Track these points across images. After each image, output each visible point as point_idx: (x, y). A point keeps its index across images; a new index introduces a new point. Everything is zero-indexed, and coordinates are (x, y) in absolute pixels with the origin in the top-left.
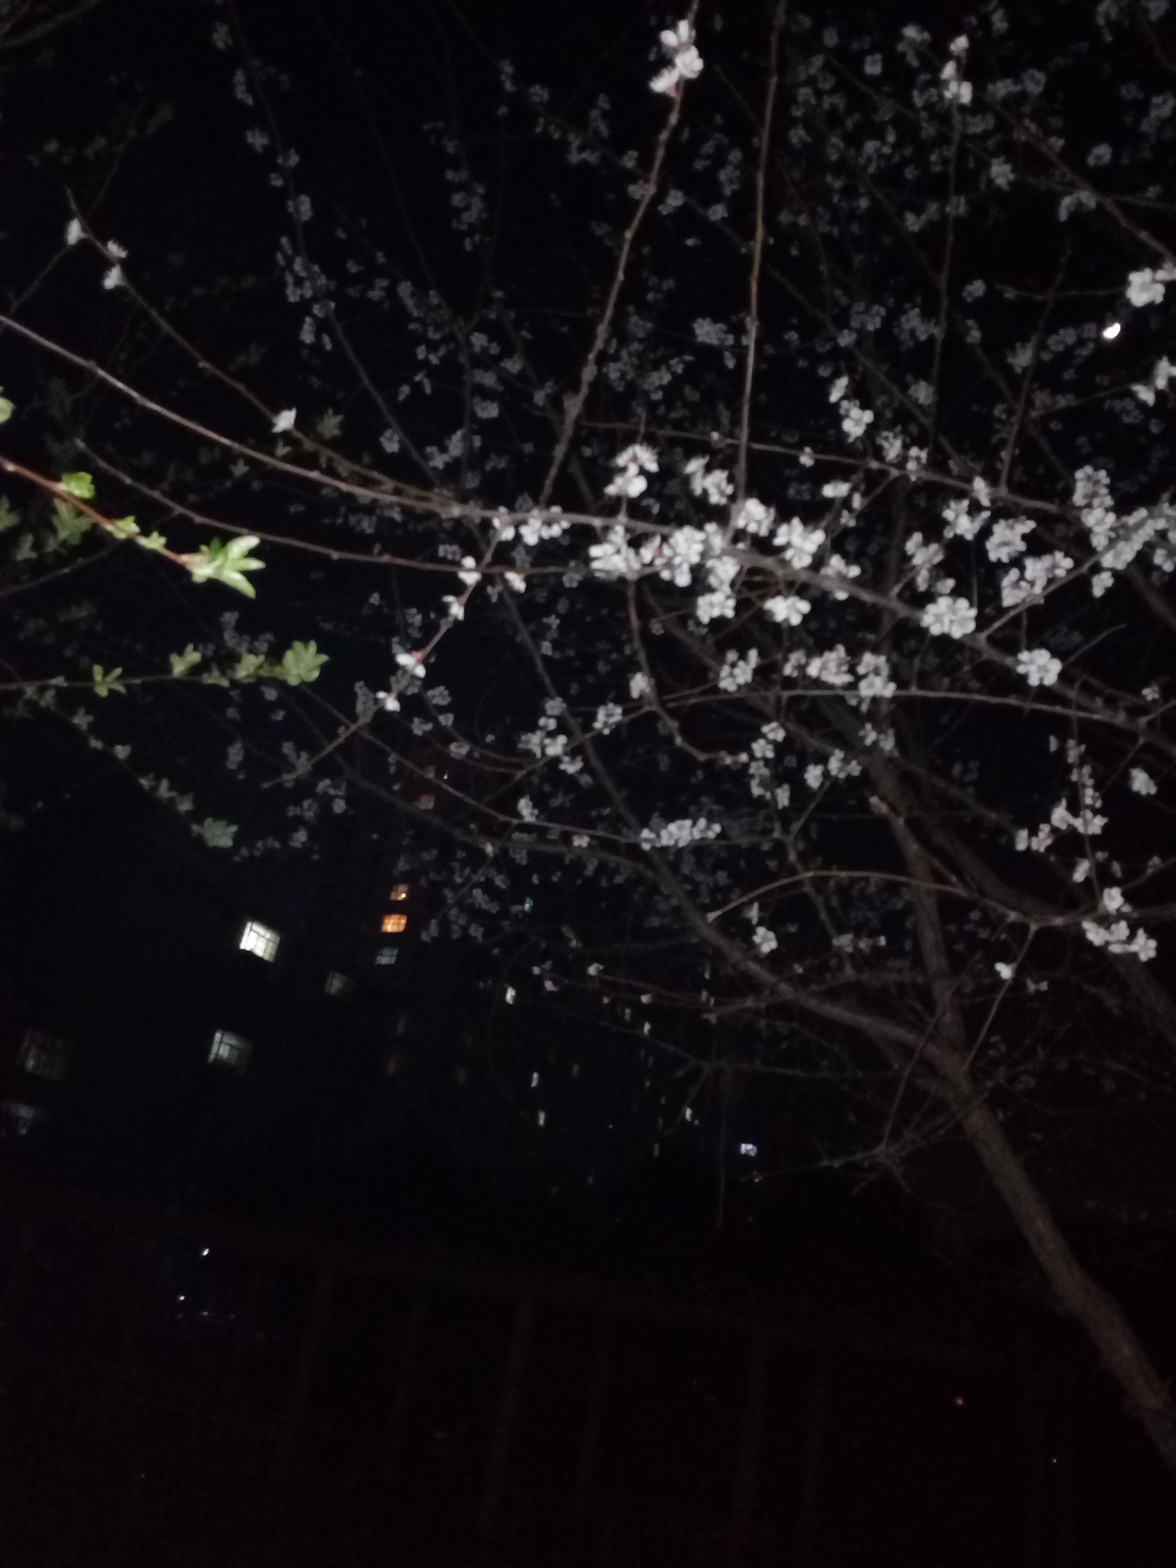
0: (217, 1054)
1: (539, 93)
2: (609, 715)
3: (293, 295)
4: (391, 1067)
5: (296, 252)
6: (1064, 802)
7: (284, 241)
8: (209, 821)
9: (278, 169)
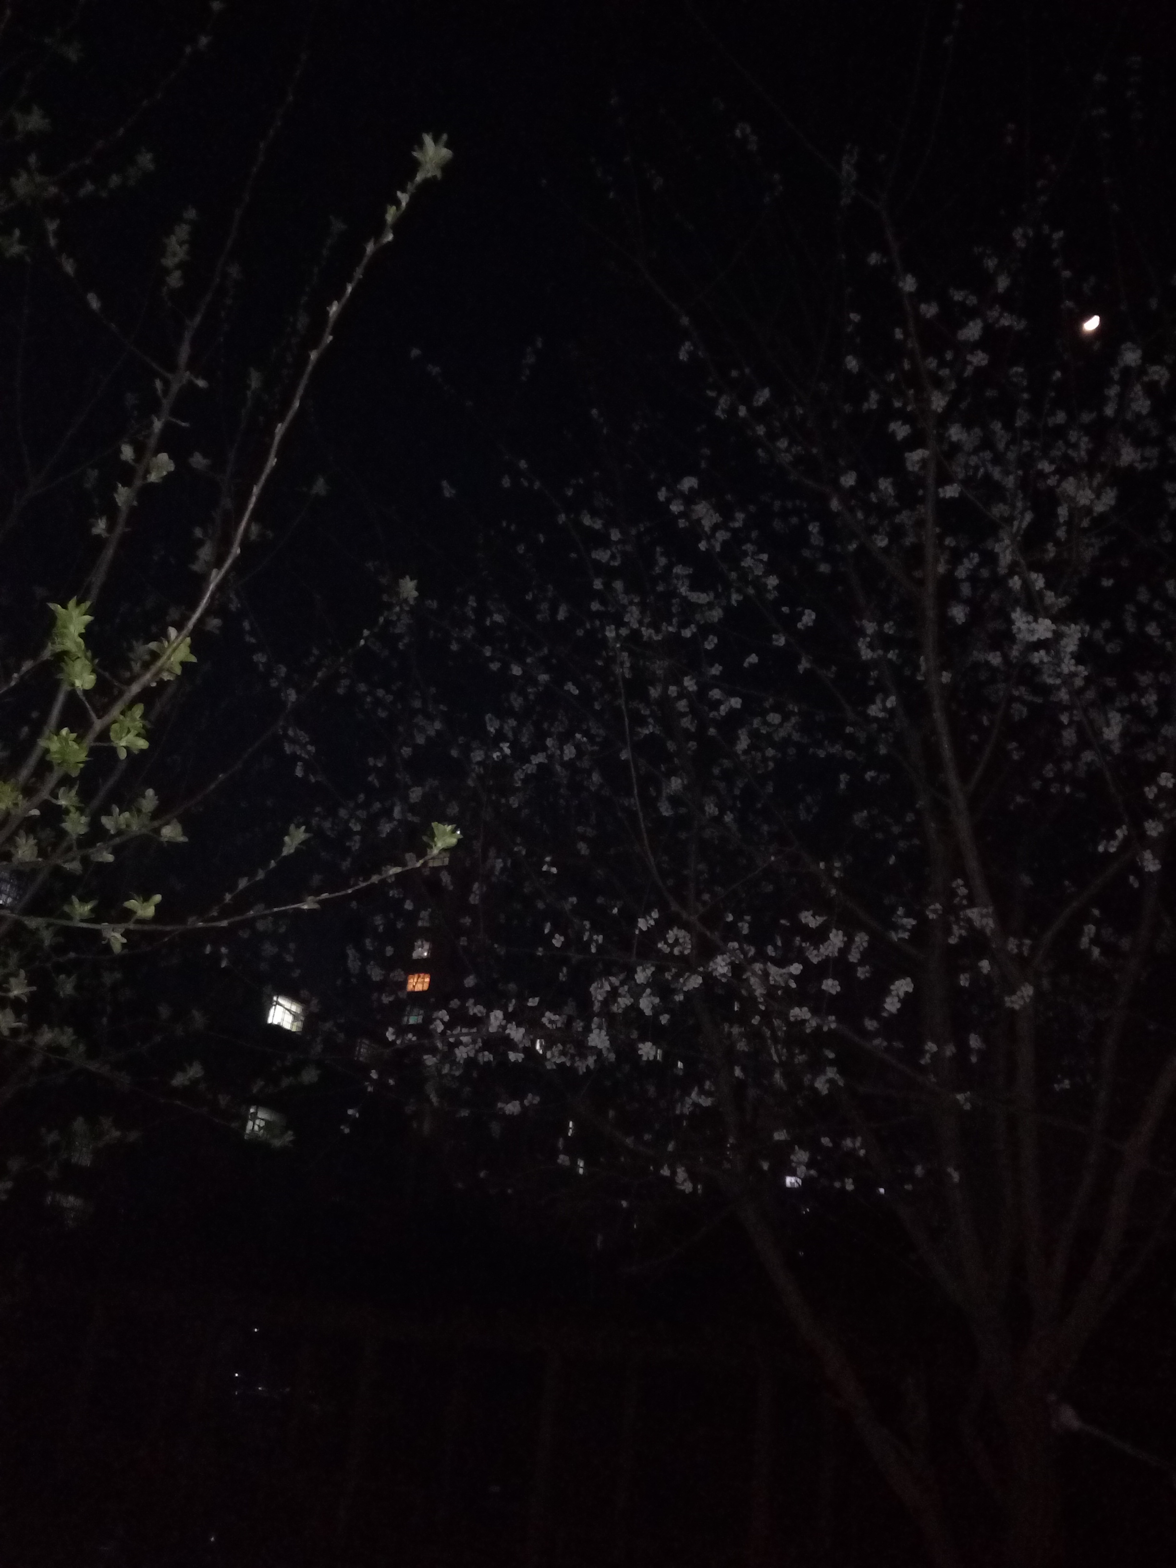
0: (253, 1131)
3: (288, 751)
5: (289, 725)
9: (275, 677)
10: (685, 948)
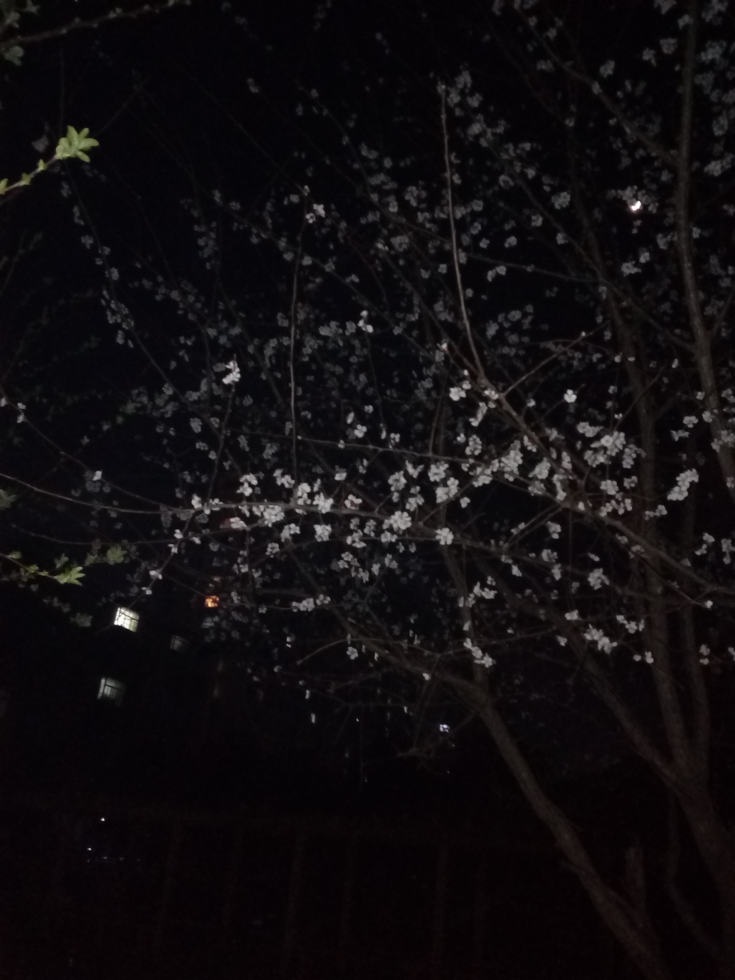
0: (103, 693)
1: (235, 206)
2: (273, 548)
3: (111, 320)
4: (216, 693)
5: (112, 298)
6: (479, 584)
7: (105, 293)
8: (79, 614)
9: (100, 256)
10: (476, 449)
